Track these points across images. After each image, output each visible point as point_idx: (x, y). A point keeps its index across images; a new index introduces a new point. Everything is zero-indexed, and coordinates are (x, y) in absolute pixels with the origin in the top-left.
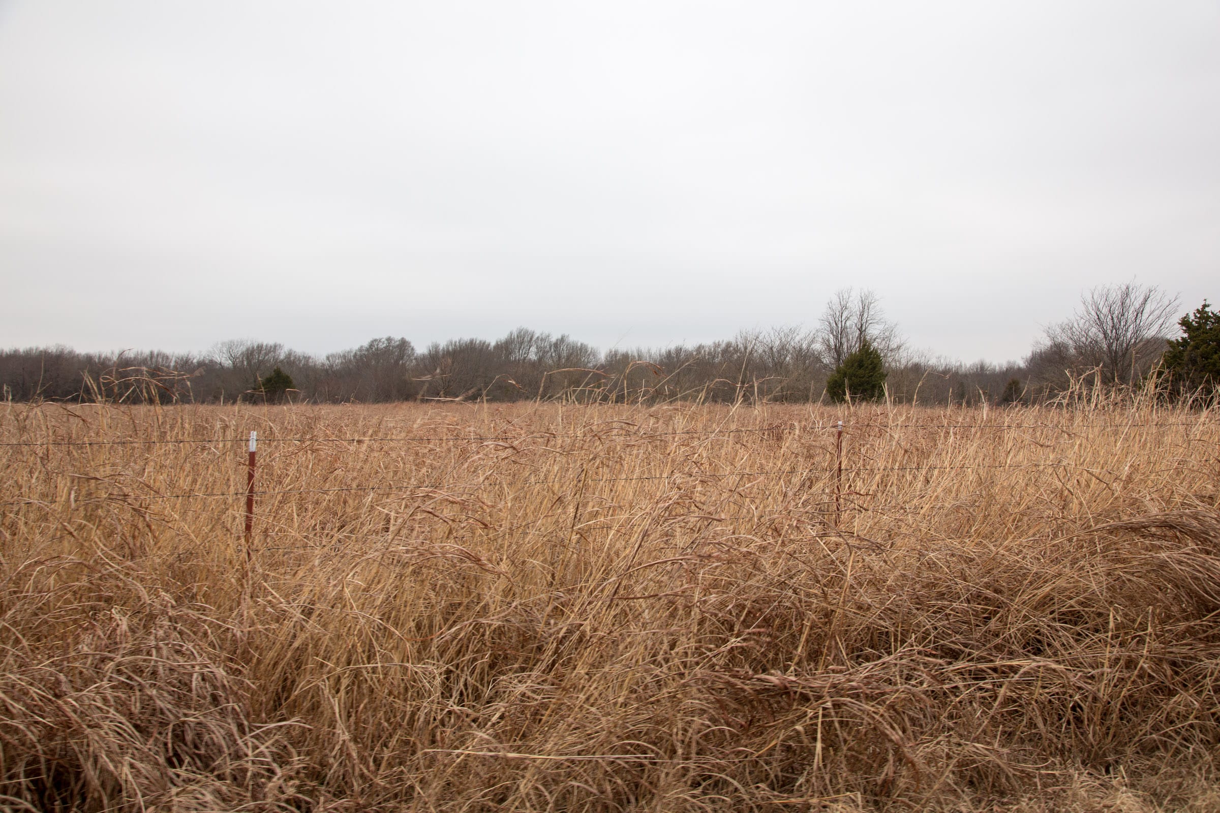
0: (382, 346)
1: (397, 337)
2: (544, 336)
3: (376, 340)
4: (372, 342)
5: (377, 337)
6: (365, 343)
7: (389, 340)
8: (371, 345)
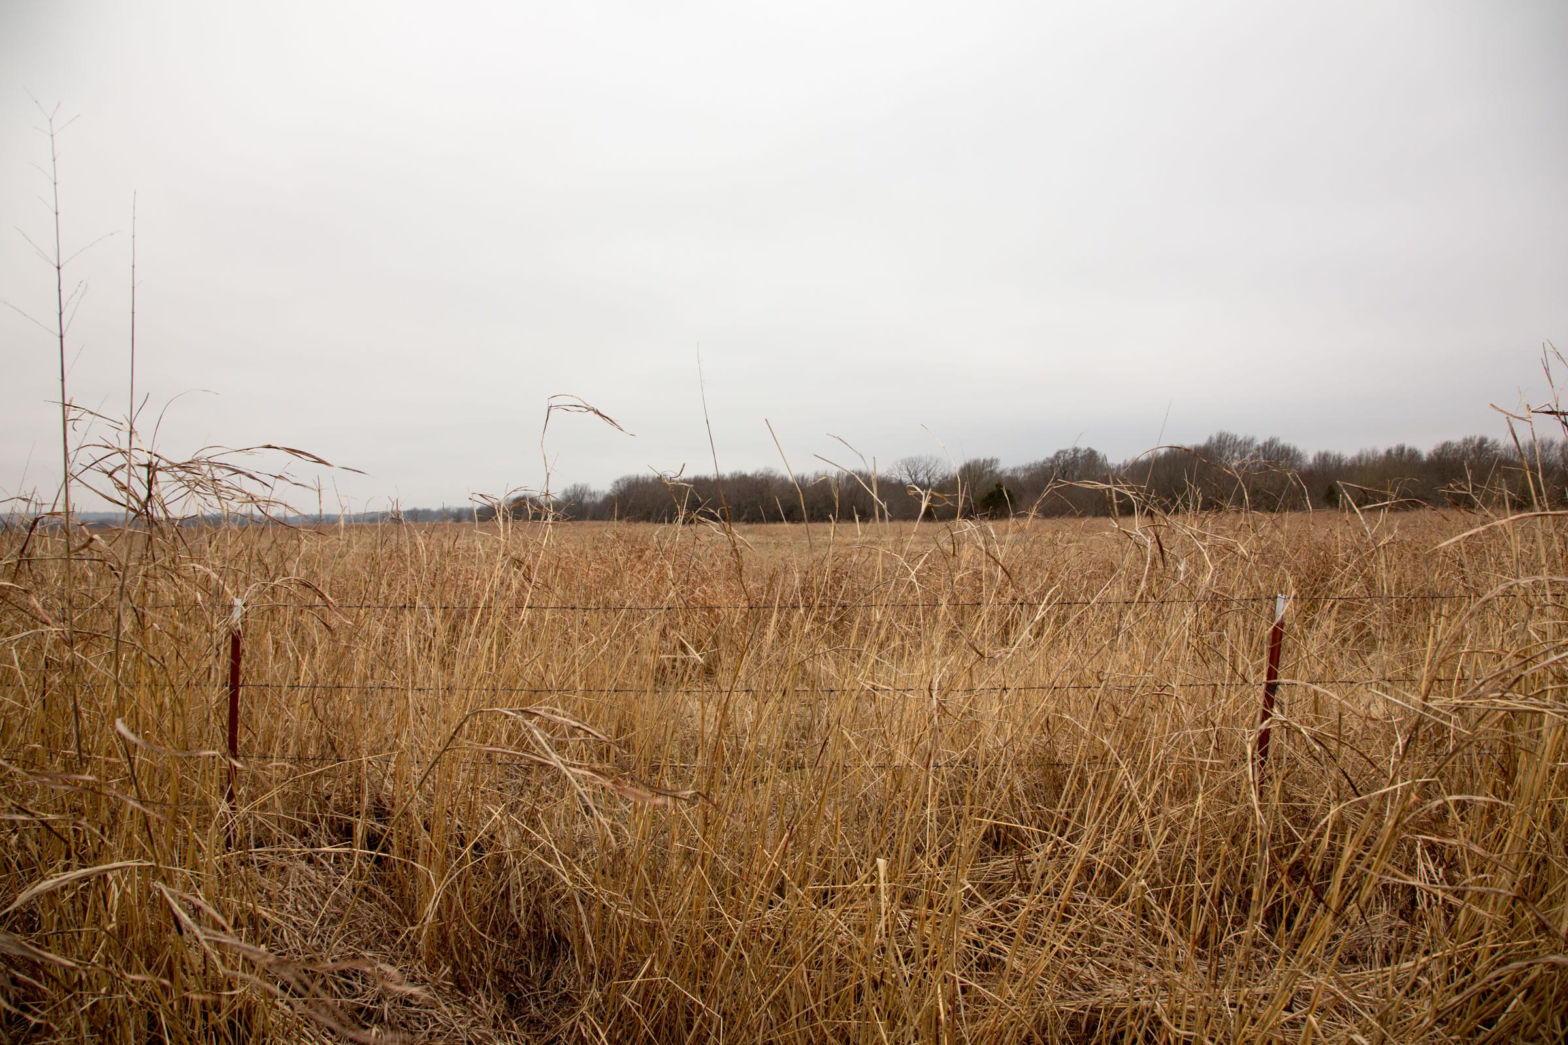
0: (1067, 457)
1: (1083, 446)
2: (1247, 440)
3: (1061, 451)
4: (1058, 453)
5: (1063, 448)
6: (1051, 455)
7: (1076, 451)
8: (1057, 456)
